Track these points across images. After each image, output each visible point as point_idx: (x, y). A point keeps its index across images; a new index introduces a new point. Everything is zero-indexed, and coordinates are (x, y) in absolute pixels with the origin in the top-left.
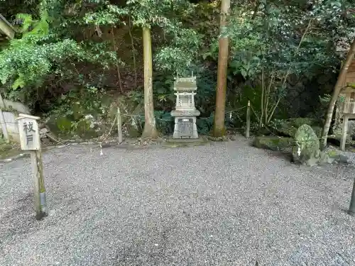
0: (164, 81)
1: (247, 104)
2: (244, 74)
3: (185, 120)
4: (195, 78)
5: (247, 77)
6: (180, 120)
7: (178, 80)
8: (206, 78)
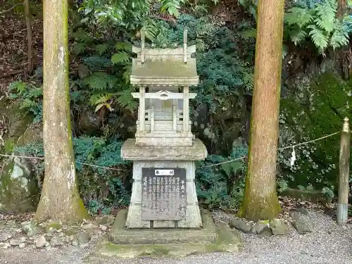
0: (108, 54)
1: (341, 127)
2: (320, 42)
3: (162, 172)
4: (193, 49)
5: (329, 49)
6: (148, 173)
7: (145, 54)
8: (220, 52)
